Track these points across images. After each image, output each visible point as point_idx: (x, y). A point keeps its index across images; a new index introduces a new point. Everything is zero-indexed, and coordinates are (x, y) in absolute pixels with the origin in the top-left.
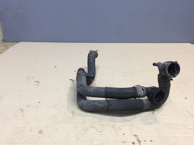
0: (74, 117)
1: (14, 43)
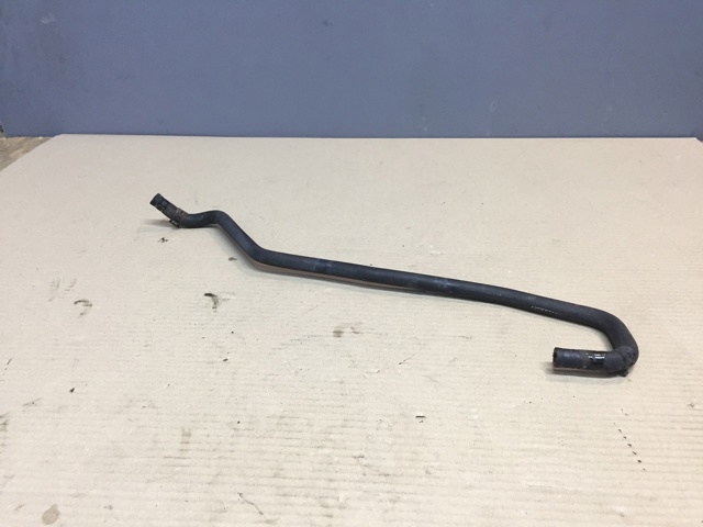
0: (186, 455)
1: (36, 139)
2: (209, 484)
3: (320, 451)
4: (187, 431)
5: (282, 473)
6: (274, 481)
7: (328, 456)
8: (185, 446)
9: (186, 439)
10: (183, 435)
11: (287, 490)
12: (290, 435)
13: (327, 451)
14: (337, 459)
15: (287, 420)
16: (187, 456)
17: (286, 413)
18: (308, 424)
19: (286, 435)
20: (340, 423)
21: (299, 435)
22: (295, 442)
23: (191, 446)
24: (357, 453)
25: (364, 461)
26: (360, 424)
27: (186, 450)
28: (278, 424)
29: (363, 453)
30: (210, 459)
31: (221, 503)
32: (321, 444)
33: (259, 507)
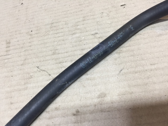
2: (22, 65)
3: (74, 36)
4: (8, 41)
5: (57, 51)
6: (53, 57)
7: (79, 37)
8: (8, 49)
9: (8, 45)
10: (7, 43)
11: (61, 60)
12: (58, 31)
13: (77, 35)
14: (83, 38)
15: (55, 25)
16: (10, 53)
17: (53, 21)
18: (65, 24)
19: (56, 32)
20: (81, 19)
21: (62, 30)
22: (61, 34)
23: (11, 48)
24: (93, 33)
25: (98, 36)
26: (92, 17)
27: (9, 51)
28: (51, 27)
29: (96, 31)
30: (20, 52)
31: (29, 73)
32: (74, 32)
33: (48, 71)
